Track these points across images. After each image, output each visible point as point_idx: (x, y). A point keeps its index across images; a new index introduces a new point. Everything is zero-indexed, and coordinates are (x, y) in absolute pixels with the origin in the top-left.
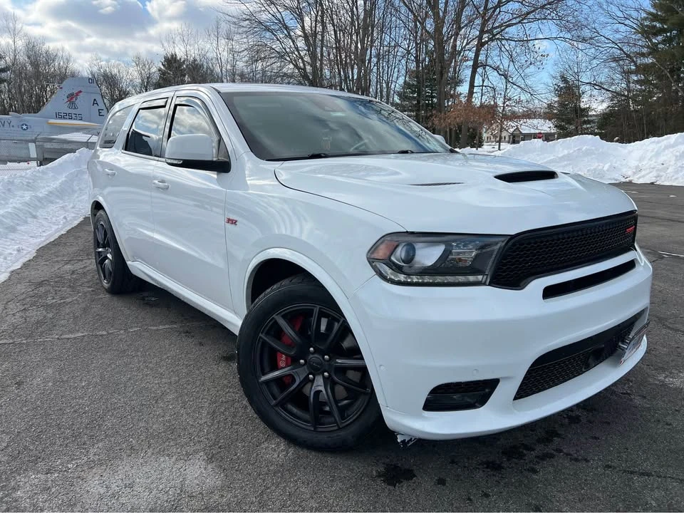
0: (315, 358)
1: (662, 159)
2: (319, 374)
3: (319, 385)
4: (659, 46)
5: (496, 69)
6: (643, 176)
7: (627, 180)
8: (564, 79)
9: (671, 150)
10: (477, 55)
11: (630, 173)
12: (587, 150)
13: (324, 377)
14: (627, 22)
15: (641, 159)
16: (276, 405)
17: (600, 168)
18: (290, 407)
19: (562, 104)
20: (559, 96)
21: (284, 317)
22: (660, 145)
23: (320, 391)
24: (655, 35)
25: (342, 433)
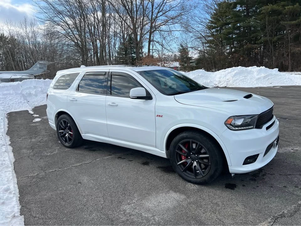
0: (193, 156)
1: (227, 77)
2: (195, 161)
3: (195, 164)
4: (214, 33)
5: (158, 42)
6: (222, 84)
7: (216, 86)
8: (182, 46)
9: (230, 74)
10: (150, 37)
11: (217, 83)
12: (201, 75)
13: (196, 162)
14: (202, 24)
15: (220, 78)
16: (183, 171)
17: (207, 82)
18: (188, 172)
19: (182, 56)
20: (181, 52)
21: (182, 144)
22: (225, 72)
23: (196, 166)
24: (213, 29)
25: (204, 178)
